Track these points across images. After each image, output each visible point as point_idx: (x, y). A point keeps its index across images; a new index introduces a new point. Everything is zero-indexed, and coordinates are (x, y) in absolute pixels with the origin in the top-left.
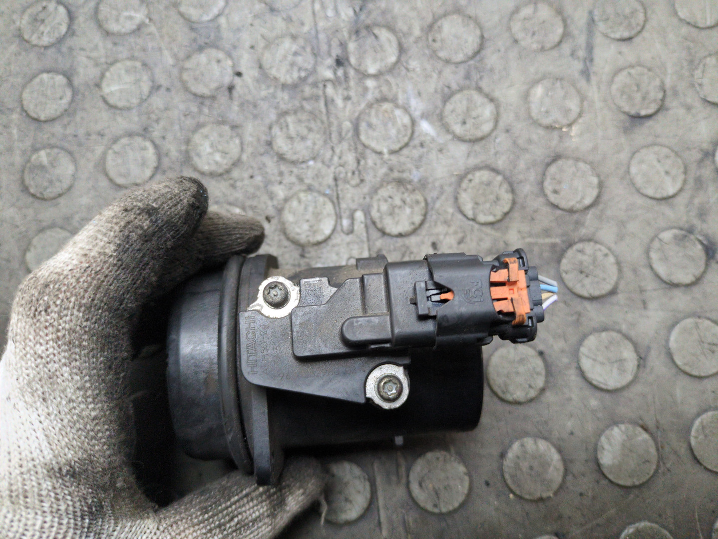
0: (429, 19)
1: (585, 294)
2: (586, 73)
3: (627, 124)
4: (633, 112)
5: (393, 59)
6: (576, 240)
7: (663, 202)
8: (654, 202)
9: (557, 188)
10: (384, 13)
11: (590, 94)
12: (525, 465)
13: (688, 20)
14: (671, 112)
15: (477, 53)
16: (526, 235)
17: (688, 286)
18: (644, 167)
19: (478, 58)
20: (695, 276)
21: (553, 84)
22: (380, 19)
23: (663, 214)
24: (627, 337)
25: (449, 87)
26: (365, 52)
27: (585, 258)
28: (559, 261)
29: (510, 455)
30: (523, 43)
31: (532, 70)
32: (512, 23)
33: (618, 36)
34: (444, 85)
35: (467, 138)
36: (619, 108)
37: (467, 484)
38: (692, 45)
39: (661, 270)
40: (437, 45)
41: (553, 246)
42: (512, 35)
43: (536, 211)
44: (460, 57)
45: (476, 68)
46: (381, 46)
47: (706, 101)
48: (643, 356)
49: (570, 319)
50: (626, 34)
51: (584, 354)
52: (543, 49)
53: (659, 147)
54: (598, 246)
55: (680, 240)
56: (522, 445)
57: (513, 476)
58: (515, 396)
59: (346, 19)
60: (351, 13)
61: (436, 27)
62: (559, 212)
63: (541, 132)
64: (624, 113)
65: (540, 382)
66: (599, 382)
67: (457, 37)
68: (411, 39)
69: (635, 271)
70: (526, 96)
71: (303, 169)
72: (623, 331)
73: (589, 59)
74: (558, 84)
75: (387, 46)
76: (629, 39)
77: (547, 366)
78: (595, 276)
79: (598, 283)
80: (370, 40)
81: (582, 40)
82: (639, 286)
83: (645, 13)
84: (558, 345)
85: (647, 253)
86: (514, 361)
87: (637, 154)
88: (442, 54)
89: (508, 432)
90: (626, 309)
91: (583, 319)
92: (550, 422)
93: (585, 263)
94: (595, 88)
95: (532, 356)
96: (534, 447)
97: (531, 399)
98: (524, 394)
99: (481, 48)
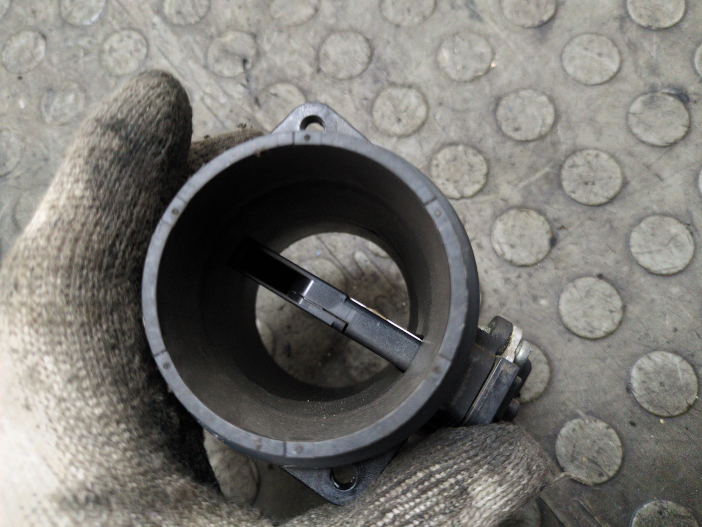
0: (312, 53)
1: (603, 200)
2: (475, 16)
3: (539, 36)
4: (537, 23)
6: (563, 159)
7: (614, 81)
8: (607, 86)
9: (516, 125)
10: (269, 71)
11: (490, 31)
12: (655, 385)
14: (568, 3)
15: (370, 58)
16: (517, 182)
17: (684, 138)
18: (578, 62)
19: (374, 59)
20: (684, 126)
21: (453, 41)
22: (269, 79)
23: (621, 91)
24: (665, 215)
25: (366, 99)
26: (274, 114)
27: (580, 170)
28: (560, 186)
29: (635, 384)
30: (405, 24)
31: (427, 41)
32: (385, 14)
34: (361, 99)
35: (410, 131)
36: (523, 27)
37: (615, 436)
39: (652, 139)
41: (546, 176)
42: (391, 23)
43: (511, 156)
44: (359, 68)
45: (378, 69)
46: (285, 100)
48: (688, 222)
49: (604, 230)
51: (638, 253)
52: (425, 18)
53: (579, 38)
54: (585, 153)
55: (651, 103)
56: (640, 369)
57: (650, 402)
58: (604, 329)
59: (240, 96)
60: (241, 89)
61: (321, 55)
62: (531, 145)
63: (470, 87)
64: (529, 28)
65: (617, 303)
66: (667, 269)
67: (345, 53)
68: (307, 79)
69: (631, 154)
70: (437, 66)
72: (658, 212)
73: (470, 2)
74: (458, 39)
75: (290, 97)
77: (613, 284)
78: (601, 180)
79: (606, 184)
80: (272, 102)
82: (644, 164)
84: (610, 259)
85: (630, 131)
86: (581, 297)
87: (564, 55)
88: (341, 75)
89: (619, 365)
90: (646, 191)
91: (615, 224)
92: (650, 332)
93: (584, 174)
94: (491, 24)
95: (594, 284)
96: (652, 364)
97: (620, 323)
98: (610, 322)
99: (372, 49)
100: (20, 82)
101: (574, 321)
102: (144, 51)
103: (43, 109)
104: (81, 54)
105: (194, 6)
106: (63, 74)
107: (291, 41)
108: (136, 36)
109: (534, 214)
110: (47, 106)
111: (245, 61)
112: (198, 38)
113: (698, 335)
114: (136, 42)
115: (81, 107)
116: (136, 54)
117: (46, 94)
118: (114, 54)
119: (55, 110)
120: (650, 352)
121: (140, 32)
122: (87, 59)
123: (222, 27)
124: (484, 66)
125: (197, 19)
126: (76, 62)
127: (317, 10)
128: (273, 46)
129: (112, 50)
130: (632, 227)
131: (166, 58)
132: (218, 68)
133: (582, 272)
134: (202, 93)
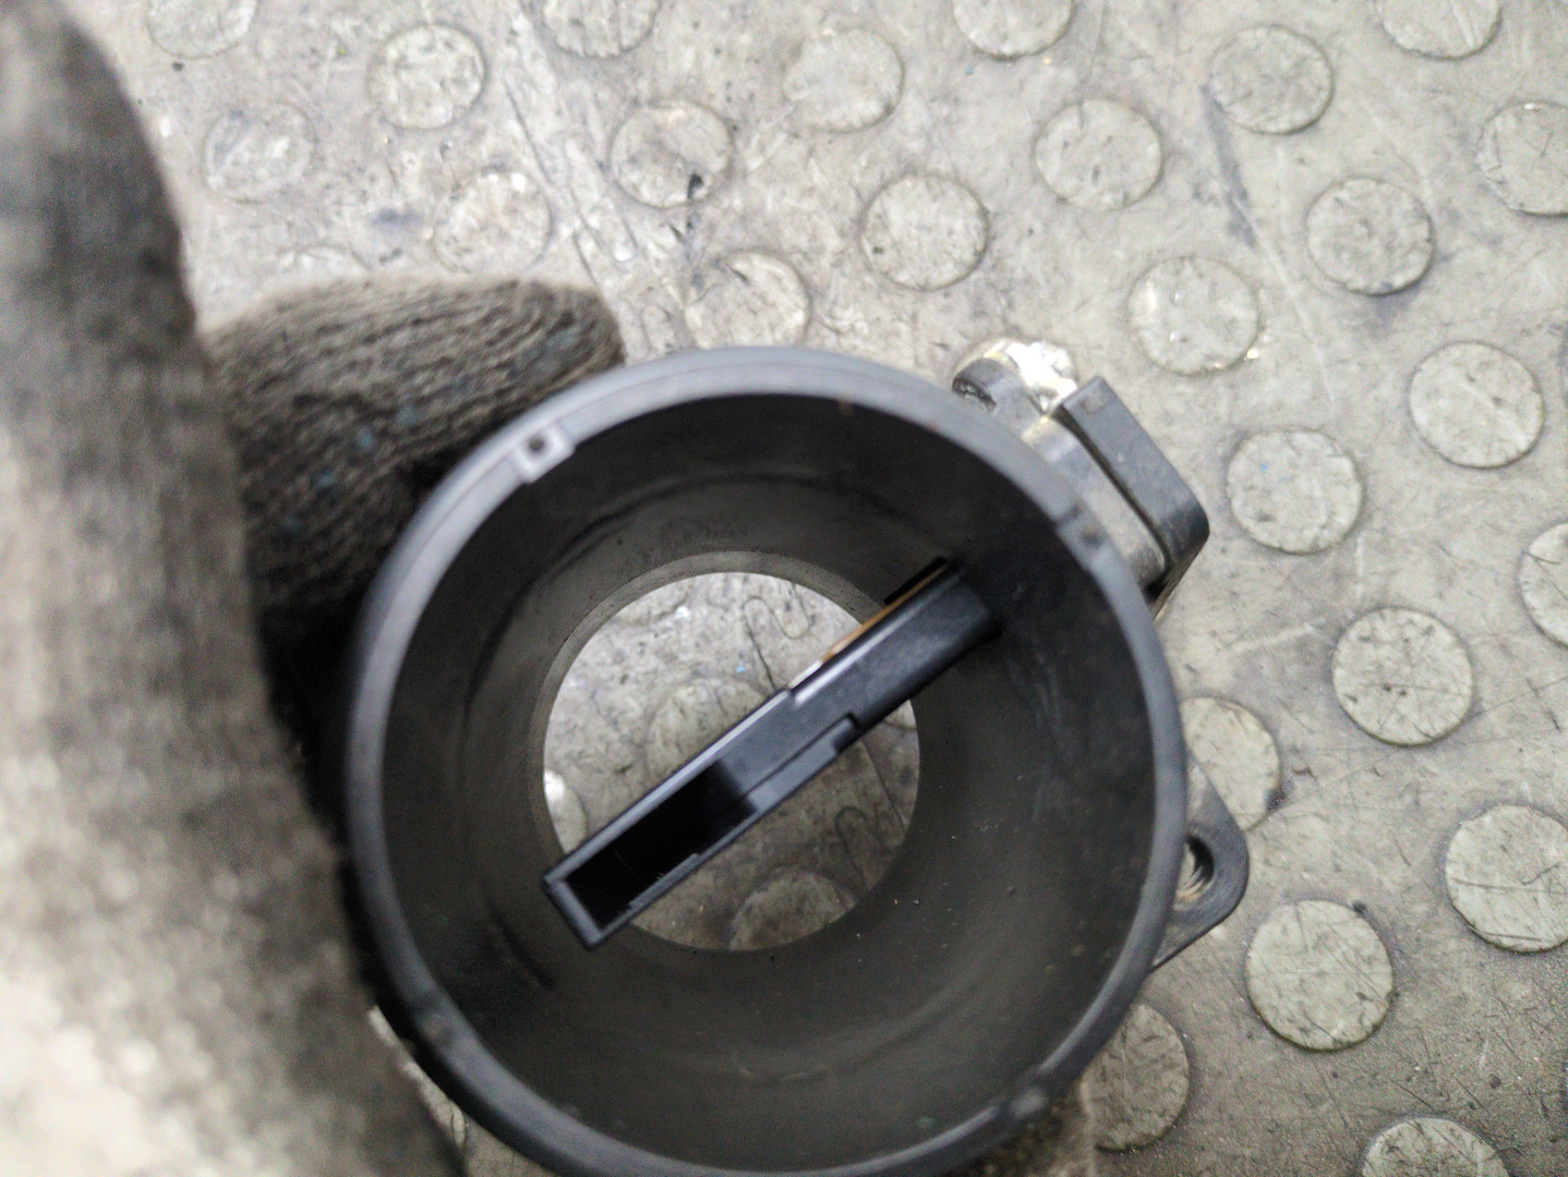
0: (853, 206)
1: (1417, 738)
2: (1241, 228)
3: (1373, 316)
4: (1376, 286)
5: (799, 318)
7: (1512, 470)
8: (1494, 477)
9: (1267, 508)
10: (743, 219)
11: (1267, 272)
13: (1423, 50)
14: (1458, 261)
15: (980, 256)
16: (1232, 637)
18: (1443, 404)
19: (988, 262)
21: (1178, 272)
22: (739, 237)
23: (1523, 497)
24: (1544, 811)
25: (944, 346)
26: (728, 320)
28: (1328, 678)
30: (1079, 200)
31: (1119, 254)
32: (1040, 163)
33: (1284, 125)
36: (1343, 286)
38: (1451, 101)
40: (886, 260)
41: (1302, 645)
42: (1049, 189)
43: (1233, 576)
44: (948, 272)
45: (991, 285)
46: (762, 297)
47: (1526, 215)
49: (1399, 805)
50: (1301, 117)
51: (1458, 882)
52: (1127, 202)
53: (1462, 347)
54: (1404, 615)
56: (1392, 1147)
58: (1334, 1033)
59: (663, 256)
60: (669, 240)
61: (871, 218)
62: (1287, 563)
63: (1187, 389)
64: (1357, 292)
65: (1382, 982)
66: (1515, 937)
67: (926, 228)
68: (825, 261)
69: (1504, 648)
71: (666, 630)
72: (1531, 799)
73: (1239, 194)
74: (1188, 270)
75: (774, 294)
76: (1312, 124)
77: (1384, 935)
78: (1423, 688)
79: (1432, 702)
80: (733, 289)
81: (1207, 156)
82: (1529, 681)
83: (1326, 58)
84: (1393, 877)
85: (1518, 597)
86: (1306, 947)
87: (1417, 379)
88: (903, 277)
89: (1346, 1124)
90: (1516, 744)
91: (1425, 799)
92: (1438, 1070)
93: (1388, 664)
94: (1274, 258)
95: (1344, 923)
96: (1421, 1144)
97: (1376, 1028)
98: (1354, 1020)
99: (989, 236)
100: (175, 76)
101: (1275, 996)
102: (475, 87)
103: (210, 154)
104: (331, 53)
105: (614, 19)
106: (277, 86)
107: (812, 162)
108: (464, 47)
109: (1251, 724)
110: (221, 150)
111: (696, 181)
112: (604, 95)
113: (1545, 1108)
114: (461, 62)
115: (296, 172)
116: (454, 91)
117: (225, 122)
118: (404, 75)
119: (235, 164)
120: (1423, 1114)
121: (478, 43)
122: (340, 67)
123: (666, 86)
124: (1232, 352)
125: (615, 50)
126: (314, 67)
127: (889, 110)
128: (769, 162)
129: (402, 64)
130: (1463, 815)
131: (520, 119)
132: (631, 177)
133: (1322, 886)
134: (577, 224)
